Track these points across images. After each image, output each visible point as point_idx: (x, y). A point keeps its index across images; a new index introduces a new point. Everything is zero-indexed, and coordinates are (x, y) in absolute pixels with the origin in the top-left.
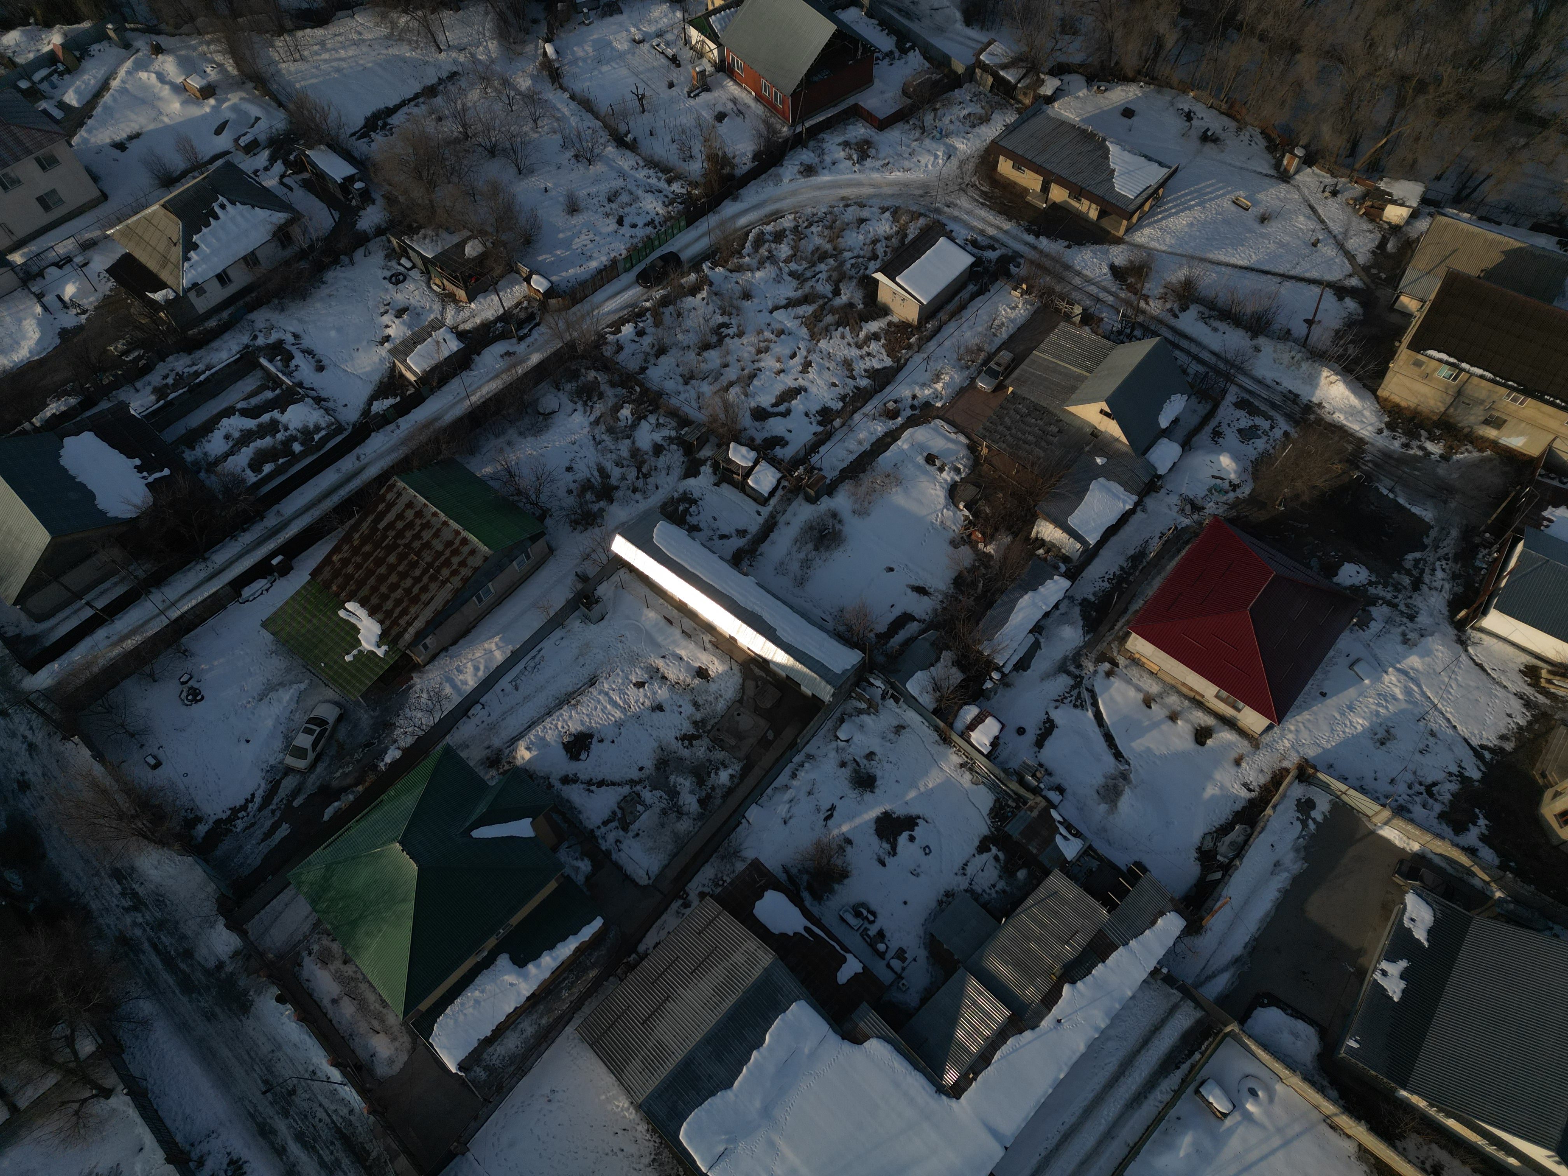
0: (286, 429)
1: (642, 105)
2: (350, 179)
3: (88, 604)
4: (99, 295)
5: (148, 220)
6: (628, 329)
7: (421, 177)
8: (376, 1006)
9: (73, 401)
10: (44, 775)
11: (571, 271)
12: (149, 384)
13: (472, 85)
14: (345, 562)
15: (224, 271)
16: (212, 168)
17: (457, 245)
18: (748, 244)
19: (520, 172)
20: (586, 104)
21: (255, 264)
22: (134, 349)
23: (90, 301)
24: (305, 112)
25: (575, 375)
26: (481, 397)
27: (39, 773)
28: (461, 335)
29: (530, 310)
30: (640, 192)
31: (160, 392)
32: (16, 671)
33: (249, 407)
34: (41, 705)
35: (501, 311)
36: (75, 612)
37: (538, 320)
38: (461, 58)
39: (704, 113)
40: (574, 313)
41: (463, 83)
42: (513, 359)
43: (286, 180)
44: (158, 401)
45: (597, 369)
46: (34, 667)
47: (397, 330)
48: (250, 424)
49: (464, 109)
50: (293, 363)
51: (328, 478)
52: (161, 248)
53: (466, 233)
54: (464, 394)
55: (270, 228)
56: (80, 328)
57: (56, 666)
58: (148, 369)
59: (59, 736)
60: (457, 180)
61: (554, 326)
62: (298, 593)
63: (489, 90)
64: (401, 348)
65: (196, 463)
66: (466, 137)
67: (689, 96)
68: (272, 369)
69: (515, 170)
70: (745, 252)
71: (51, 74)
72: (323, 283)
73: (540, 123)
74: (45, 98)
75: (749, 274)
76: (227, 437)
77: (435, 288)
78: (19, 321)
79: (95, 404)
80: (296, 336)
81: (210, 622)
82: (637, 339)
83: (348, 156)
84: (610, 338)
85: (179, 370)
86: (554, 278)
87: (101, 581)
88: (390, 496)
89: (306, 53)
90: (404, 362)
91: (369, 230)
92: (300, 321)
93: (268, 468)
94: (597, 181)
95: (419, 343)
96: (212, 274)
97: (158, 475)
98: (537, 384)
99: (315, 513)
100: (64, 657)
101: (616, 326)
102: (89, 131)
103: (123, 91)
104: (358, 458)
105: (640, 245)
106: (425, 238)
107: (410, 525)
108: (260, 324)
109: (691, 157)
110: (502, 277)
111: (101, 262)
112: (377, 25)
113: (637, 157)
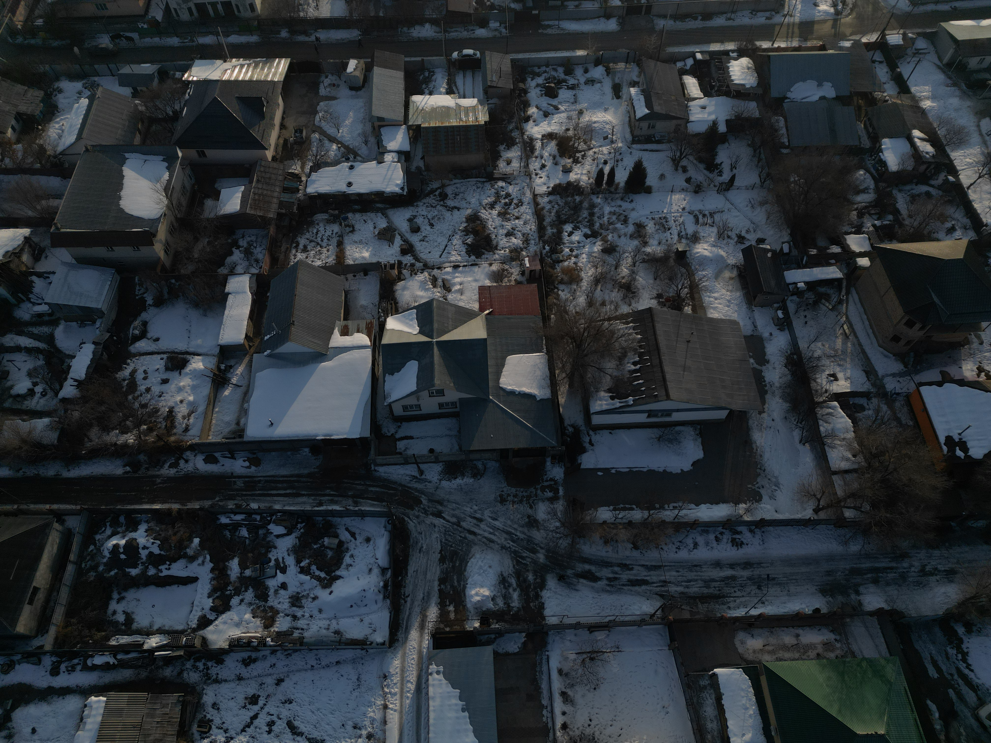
8: (781, 654)
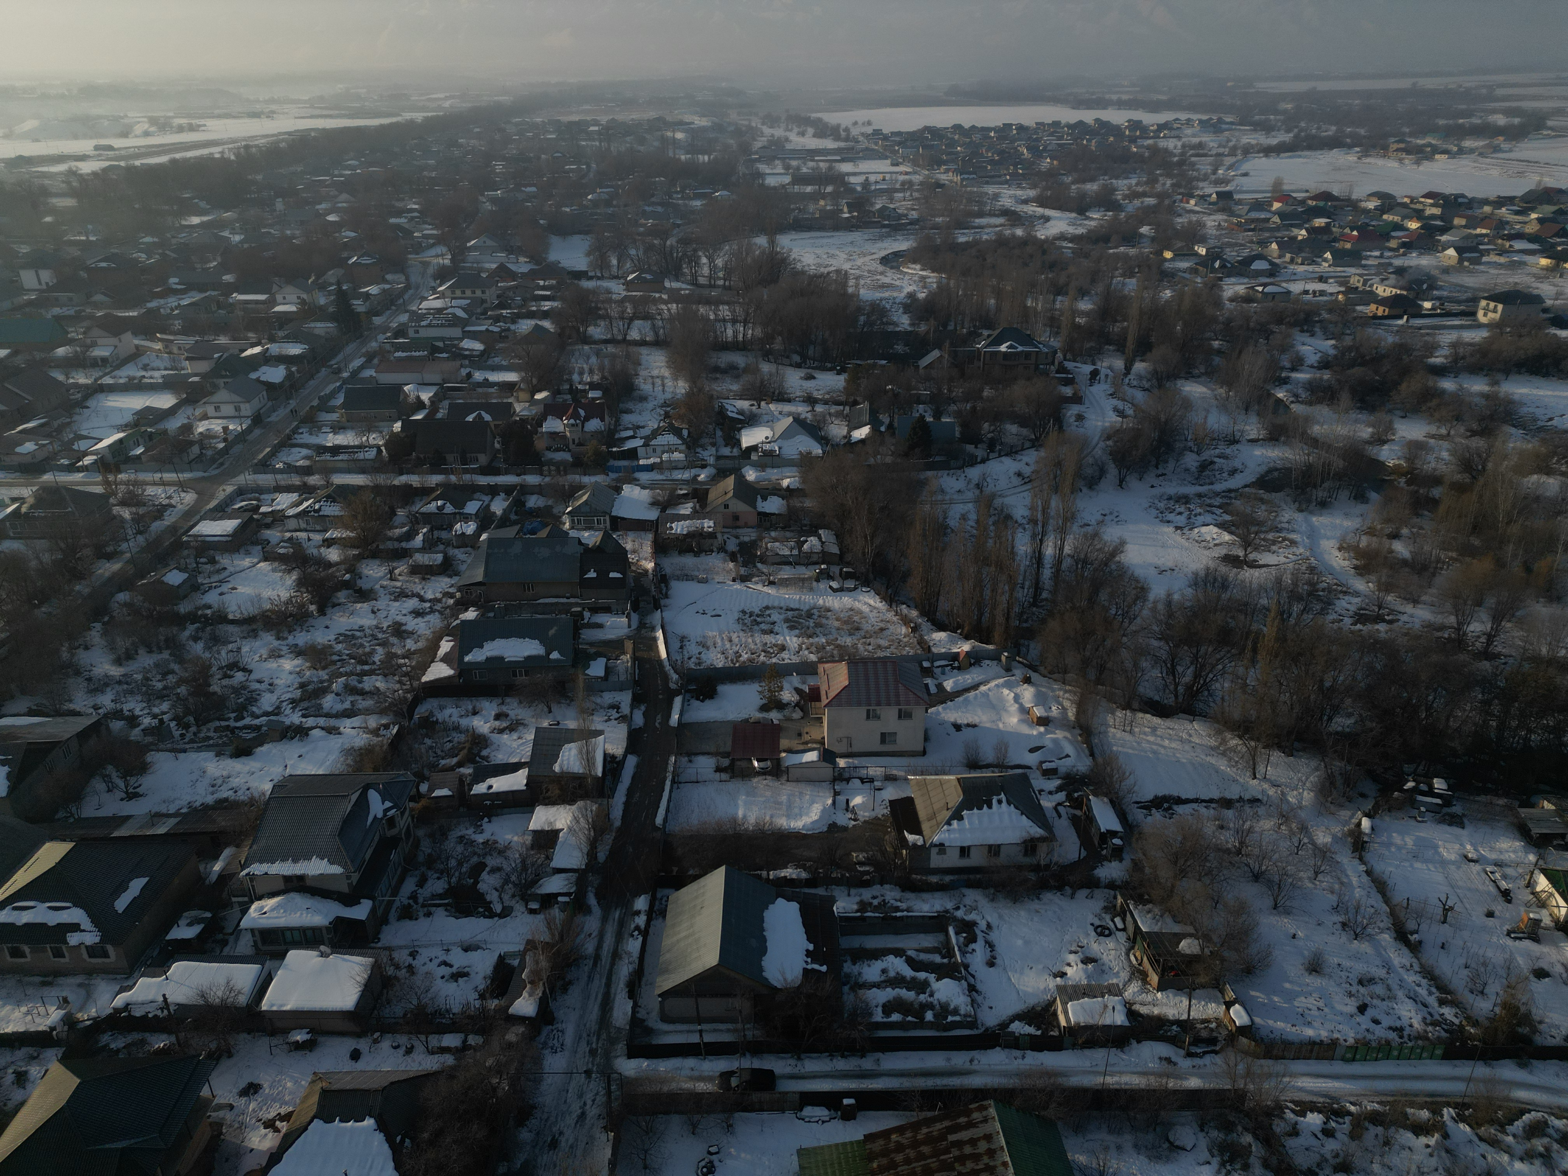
0: (931, 995)
1: (1445, 916)
2: (1113, 834)
3: (701, 1031)
4: (873, 814)
5: (941, 783)
6: (1314, 1119)
7: (1176, 863)
9: (804, 875)
10: (571, 1147)
11: (1280, 1025)
12: (860, 895)
13: (1269, 816)
14: (900, 1148)
15: (969, 847)
16: (1011, 772)
17: (1175, 934)
18: (1519, 1124)
19: (1275, 907)
20: (1381, 886)
21: (995, 855)
22: (868, 864)
23: (864, 815)
24: (1109, 769)
25: (1228, 1127)
26: (1117, 1083)
27: (570, 1143)
28: (1131, 1014)
29: (1215, 1034)
30: (1400, 994)
31: (863, 906)
32: (621, 1047)
33: (917, 958)
34: (613, 1088)
35: (1184, 1017)
36: (688, 1031)
37: (1217, 1048)
38: (1271, 792)
39: (1520, 960)
40: (1262, 1066)
41: (1261, 811)
42: (1170, 1068)
43: (1060, 808)
44: (857, 911)
45: (1256, 1137)
46: (632, 1054)
47: (1075, 972)
48: (908, 972)
49: (1250, 831)
50: (973, 946)
51: (935, 1060)
52: (936, 806)
53: (1190, 929)
54: (1102, 1069)
55: (1025, 835)
56: (845, 829)
57: (645, 1063)
58: (867, 884)
59: (602, 1123)
60: (1208, 882)
61: (1232, 1064)
62: (844, 1144)
63: (1283, 827)
64: (1070, 991)
65: (848, 976)
66: (1239, 852)
67: (1508, 934)
68: (954, 941)
69: (1273, 903)
70: (1509, 1129)
71: (947, 666)
72: (1039, 899)
73: (1320, 877)
74: (933, 677)
75: (1506, 1158)
76: (884, 971)
77: (1132, 958)
78: (813, 802)
79: (815, 887)
80: (989, 926)
81: (765, 1115)
82: (1320, 1135)
83: (1122, 816)
84: (1289, 1115)
85: (887, 898)
86: (1257, 1020)
87: (722, 1021)
88: (976, 1115)
89: (1136, 730)
90: (1064, 1004)
91: (1102, 879)
92: (1001, 917)
93: (896, 1017)
94: (1357, 957)
95: (1089, 996)
96: (959, 844)
97: (816, 967)
98: (1182, 1108)
99: (905, 1083)
100: (655, 1061)
101: (1304, 1108)
102: (944, 709)
103: (985, 695)
104: (971, 1061)
105: (1374, 1044)
106: (1149, 912)
107: (976, 1157)
108: (968, 901)
109: (1482, 993)
110: (1203, 986)
111: (891, 793)
112: (1209, 736)
113: (1414, 960)
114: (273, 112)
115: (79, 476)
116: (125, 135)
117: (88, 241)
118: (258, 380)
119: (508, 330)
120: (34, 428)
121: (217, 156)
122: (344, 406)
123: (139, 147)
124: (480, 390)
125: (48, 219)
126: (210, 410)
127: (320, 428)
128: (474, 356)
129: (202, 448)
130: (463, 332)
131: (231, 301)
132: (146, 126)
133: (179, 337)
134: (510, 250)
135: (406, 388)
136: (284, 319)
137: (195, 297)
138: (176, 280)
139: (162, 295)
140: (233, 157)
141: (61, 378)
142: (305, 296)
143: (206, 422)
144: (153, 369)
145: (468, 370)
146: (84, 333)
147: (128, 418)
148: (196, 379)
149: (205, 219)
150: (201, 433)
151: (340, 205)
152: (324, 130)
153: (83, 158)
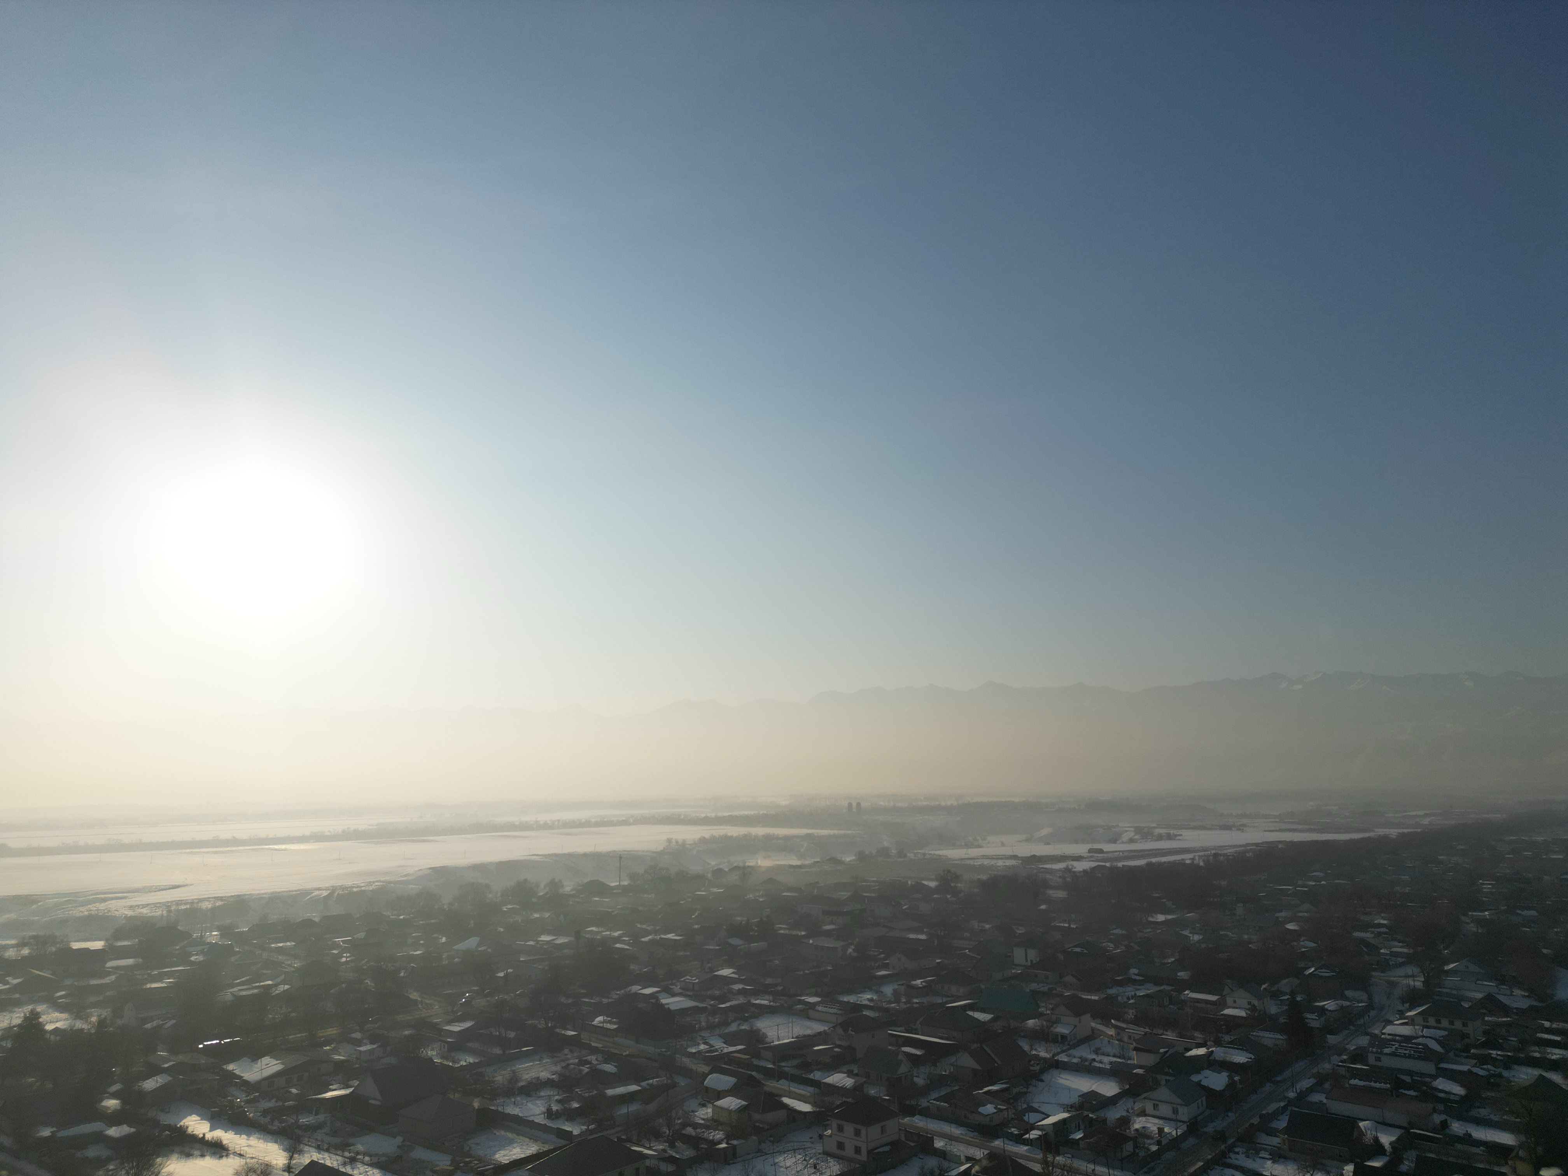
114: (1245, 825)
115: (1023, 1149)
116: (1114, 841)
117: (1069, 927)
118: (1199, 1084)
119: (1500, 1076)
120: (997, 1091)
121: (1188, 862)
122: (1287, 1130)
123: (1123, 852)
124: (1459, 1147)
125: (1043, 907)
126: (1149, 1107)
127: (1258, 1153)
128: (1453, 1101)
129: (1136, 1146)
130: (1438, 1069)
131: (1183, 998)
132: (1132, 834)
133: (1131, 1026)
134: (1502, 980)
135: (1362, 1124)
136: (1232, 1023)
137: (1150, 989)
138: (1136, 971)
139: (1120, 984)
140: (1202, 864)
141: (1026, 1048)
142: (1255, 1002)
143: (1143, 1119)
144: (1103, 1054)
145: (1443, 1117)
146: (1052, 1009)
147: (1074, 1099)
148: (1140, 1071)
149: (1170, 917)
150: (1137, 1130)
151: (1301, 914)
152: (1291, 842)
153: (1078, 858)
